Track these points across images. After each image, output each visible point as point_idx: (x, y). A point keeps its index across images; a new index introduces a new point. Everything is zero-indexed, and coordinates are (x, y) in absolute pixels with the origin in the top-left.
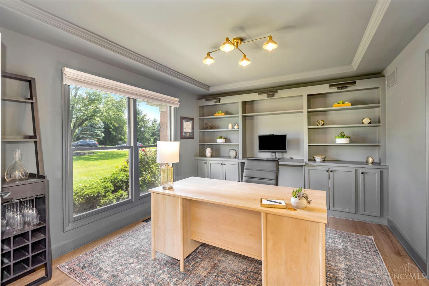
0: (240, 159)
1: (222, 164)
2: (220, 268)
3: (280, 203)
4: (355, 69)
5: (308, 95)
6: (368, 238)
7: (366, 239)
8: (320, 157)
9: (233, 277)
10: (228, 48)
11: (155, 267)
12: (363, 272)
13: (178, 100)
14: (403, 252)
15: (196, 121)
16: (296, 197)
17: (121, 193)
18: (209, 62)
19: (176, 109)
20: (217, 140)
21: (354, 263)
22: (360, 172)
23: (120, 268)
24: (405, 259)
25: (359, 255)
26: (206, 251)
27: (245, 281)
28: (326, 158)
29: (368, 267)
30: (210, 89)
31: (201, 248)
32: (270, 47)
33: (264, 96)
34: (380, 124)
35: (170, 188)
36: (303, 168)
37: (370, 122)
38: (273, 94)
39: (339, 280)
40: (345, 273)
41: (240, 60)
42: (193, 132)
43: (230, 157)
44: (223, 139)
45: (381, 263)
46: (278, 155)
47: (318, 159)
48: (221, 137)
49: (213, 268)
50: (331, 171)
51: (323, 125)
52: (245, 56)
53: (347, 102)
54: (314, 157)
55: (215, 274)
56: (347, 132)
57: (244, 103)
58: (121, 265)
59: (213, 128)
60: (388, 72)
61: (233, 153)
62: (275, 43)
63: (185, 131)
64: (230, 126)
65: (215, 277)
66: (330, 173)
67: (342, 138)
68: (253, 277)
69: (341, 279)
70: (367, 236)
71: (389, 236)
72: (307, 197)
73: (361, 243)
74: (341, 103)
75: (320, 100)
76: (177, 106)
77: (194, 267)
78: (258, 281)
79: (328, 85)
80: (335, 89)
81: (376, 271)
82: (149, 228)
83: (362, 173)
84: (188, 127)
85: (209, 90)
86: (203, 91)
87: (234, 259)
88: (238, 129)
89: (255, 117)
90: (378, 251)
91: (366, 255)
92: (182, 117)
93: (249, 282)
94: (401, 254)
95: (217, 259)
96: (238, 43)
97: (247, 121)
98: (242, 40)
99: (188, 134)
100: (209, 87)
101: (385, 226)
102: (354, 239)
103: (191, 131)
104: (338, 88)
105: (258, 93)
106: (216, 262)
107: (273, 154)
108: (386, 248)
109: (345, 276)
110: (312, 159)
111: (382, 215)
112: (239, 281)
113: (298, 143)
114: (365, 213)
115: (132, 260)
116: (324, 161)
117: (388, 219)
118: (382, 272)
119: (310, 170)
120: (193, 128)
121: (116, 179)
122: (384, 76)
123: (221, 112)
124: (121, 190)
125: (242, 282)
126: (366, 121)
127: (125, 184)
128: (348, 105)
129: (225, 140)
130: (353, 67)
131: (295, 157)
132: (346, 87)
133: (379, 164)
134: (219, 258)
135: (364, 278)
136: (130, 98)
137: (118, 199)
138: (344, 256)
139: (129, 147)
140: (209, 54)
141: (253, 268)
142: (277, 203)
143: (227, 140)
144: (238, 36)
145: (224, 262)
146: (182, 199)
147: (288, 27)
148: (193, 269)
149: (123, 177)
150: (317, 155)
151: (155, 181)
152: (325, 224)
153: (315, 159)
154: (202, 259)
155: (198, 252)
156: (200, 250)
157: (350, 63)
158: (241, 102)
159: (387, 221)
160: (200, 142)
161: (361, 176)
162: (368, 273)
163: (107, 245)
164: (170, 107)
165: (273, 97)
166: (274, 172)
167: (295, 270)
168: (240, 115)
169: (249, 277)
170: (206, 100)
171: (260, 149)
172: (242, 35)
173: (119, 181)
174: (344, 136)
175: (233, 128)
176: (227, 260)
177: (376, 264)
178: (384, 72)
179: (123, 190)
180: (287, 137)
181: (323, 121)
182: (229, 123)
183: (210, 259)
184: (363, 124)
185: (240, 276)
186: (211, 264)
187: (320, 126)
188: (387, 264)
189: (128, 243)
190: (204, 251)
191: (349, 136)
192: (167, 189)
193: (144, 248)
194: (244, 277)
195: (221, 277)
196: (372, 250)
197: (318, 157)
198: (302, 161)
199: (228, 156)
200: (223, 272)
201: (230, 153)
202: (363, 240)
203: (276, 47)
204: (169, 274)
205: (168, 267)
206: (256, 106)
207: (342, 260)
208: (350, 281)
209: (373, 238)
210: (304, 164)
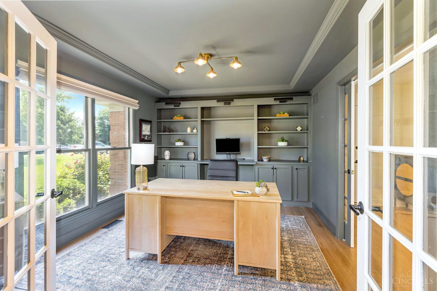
0: (199, 161)
1: (181, 166)
2: (195, 256)
3: (247, 192)
4: (292, 88)
5: (258, 106)
6: (301, 218)
7: (300, 218)
8: (266, 157)
9: (207, 260)
10: (201, 62)
11: (131, 265)
12: (299, 240)
13: (137, 101)
14: (323, 224)
15: (155, 123)
16: (259, 187)
17: (68, 201)
18: (180, 70)
19: (135, 111)
20: (176, 143)
21: (293, 235)
22: (295, 168)
23: (92, 273)
24: (324, 228)
25: (296, 229)
26: (178, 244)
27: (217, 261)
28: (271, 158)
29: (302, 237)
30: (170, 93)
31: (172, 243)
32: (236, 66)
33: (222, 104)
34: (308, 131)
35: (145, 188)
36: (254, 166)
37: (302, 129)
38: (229, 102)
39: (285, 248)
40: (288, 243)
41: (208, 72)
42: (151, 134)
43: (188, 159)
44: (182, 142)
45: (310, 233)
46: (233, 157)
47: (265, 159)
48: (179, 140)
49: (188, 257)
50: (275, 169)
51: (269, 131)
52: (212, 69)
53: (286, 113)
54: (262, 157)
55: (191, 261)
56: (286, 137)
57: (203, 109)
58: (93, 270)
59: (171, 131)
60: (313, 92)
61: (192, 156)
62: (240, 63)
63: (143, 133)
64: (189, 130)
65: (192, 262)
66: (274, 169)
67: (283, 142)
68: (223, 257)
69: (286, 247)
70: (300, 216)
71: (313, 215)
72: (267, 186)
73: (296, 222)
74: (282, 113)
75: (266, 110)
76: (137, 108)
77: (170, 258)
78: (228, 259)
79: (273, 98)
80: (278, 102)
81: (308, 238)
82: (112, 234)
83: (297, 169)
84: (146, 129)
85: (168, 94)
86: (162, 94)
87: (204, 247)
88: (197, 133)
89: (212, 122)
90: (308, 226)
91: (300, 229)
92: (141, 119)
93: (220, 261)
94: (322, 225)
95: (190, 249)
96: (208, 57)
97: (205, 126)
98: (211, 55)
99: (147, 136)
100: (169, 90)
101: (311, 208)
102: (292, 220)
103: (149, 134)
104: (280, 102)
105: (216, 100)
106: (189, 251)
107: (229, 156)
108: (313, 223)
109: (289, 244)
110: (260, 159)
111: (309, 201)
112: (213, 262)
113: (249, 145)
114: (298, 200)
115: (104, 264)
116: (270, 160)
117: (313, 203)
118: (311, 238)
119: (259, 169)
120: (151, 131)
121: (61, 187)
122: (310, 95)
123: (179, 116)
124: (67, 198)
125: (216, 262)
126: (299, 129)
127: (71, 192)
128: (286, 115)
129: (183, 142)
130: (291, 85)
131: (246, 158)
132: (286, 101)
133: (307, 162)
134: (191, 248)
135: (300, 244)
136: (87, 97)
137: (65, 209)
138: (286, 232)
139: (87, 150)
140: (180, 63)
141: (222, 251)
142: (245, 192)
143: (186, 143)
144: (209, 52)
145: (196, 250)
146: (160, 197)
147: (250, 52)
148: (170, 261)
149: (69, 184)
150: (265, 156)
151: (103, 188)
152: (281, 203)
153: (263, 159)
154: (176, 251)
155: (171, 246)
156: (172, 245)
157: (289, 83)
158: (200, 108)
159: (312, 204)
160: (157, 145)
161: (295, 171)
162: (302, 240)
163: (69, 255)
164: (129, 108)
165: (229, 105)
166: (235, 170)
167: (259, 241)
168: (199, 119)
169: (220, 258)
170: (166, 104)
171: (217, 151)
172: (212, 52)
173: (64, 189)
174: (284, 140)
175: (192, 131)
176: (199, 249)
177: (307, 234)
178: (311, 92)
179: (70, 198)
180: (241, 141)
181: (269, 128)
182: (188, 127)
183: (183, 250)
184: (297, 131)
185: (213, 258)
186: (185, 254)
187: (267, 132)
188: (314, 233)
189: (93, 249)
190: (176, 244)
191: (287, 140)
192: (142, 189)
193: (114, 252)
194: (216, 259)
195: (197, 262)
196: (304, 225)
197: (265, 157)
198: (253, 161)
199: (187, 158)
200: (197, 258)
201: (189, 155)
202: (298, 219)
203: (240, 67)
204: (148, 268)
205: (144, 263)
206: (213, 112)
207: (285, 235)
208: (292, 247)
209: (304, 217)
210: (254, 163)
